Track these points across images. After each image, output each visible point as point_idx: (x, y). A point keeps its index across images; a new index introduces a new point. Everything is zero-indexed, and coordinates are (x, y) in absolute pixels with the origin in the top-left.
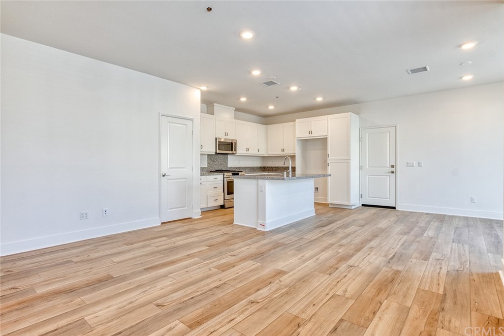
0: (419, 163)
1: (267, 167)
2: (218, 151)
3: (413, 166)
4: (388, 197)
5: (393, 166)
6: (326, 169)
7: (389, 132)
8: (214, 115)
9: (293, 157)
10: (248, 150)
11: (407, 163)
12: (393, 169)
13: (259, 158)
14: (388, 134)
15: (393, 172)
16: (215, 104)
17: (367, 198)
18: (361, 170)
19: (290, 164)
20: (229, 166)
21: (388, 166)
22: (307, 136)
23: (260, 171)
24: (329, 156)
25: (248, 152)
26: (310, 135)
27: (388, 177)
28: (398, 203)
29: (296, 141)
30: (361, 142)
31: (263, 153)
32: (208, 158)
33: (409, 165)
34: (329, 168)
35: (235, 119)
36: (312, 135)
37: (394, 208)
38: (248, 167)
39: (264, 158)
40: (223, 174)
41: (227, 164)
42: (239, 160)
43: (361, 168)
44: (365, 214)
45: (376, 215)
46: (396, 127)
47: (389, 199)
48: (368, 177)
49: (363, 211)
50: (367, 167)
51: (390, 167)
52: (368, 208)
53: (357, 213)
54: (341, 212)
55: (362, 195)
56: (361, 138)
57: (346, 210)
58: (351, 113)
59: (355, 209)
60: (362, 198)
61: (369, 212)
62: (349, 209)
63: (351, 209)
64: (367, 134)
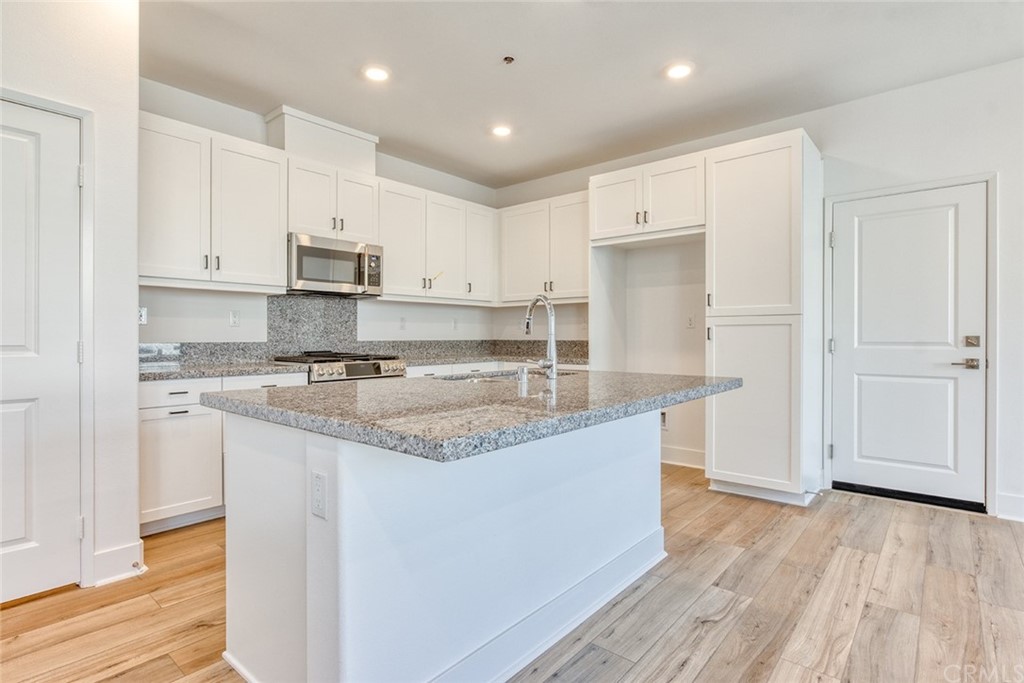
1: (504, 342)
2: (299, 285)
4: (950, 463)
5: (971, 342)
6: (700, 351)
7: (956, 207)
8: (283, 148)
9: (581, 308)
10: (427, 283)
12: (976, 353)
13: (476, 313)
14: (951, 213)
15: (971, 365)
16: (285, 109)
17: (856, 459)
18: (828, 356)
19: (552, 331)
20: (360, 339)
21: (951, 339)
22: (625, 231)
23: (481, 355)
24: (714, 301)
25: (430, 293)
26: (640, 229)
27: (951, 385)
28: (1000, 493)
29: (590, 250)
30: (828, 250)
31: (486, 293)
32: (270, 310)
34: (712, 349)
35: (377, 175)
36: (648, 228)
37: (980, 508)
38: (438, 343)
39: (492, 312)
40: (306, 367)
41: (353, 331)
42: (402, 320)
43: (830, 346)
44: (884, 548)
45: (939, 559)
46: (987, 182)
47: (956, 469)
48: (860, 381)
49: (858, 520)
50: (856, 345)
51: (961, 345)
52: (866, 504)
53: (844, 540)
54: (772, 529)
55: (832, 446)
56: (831, 234)
57: (785, 518)
58: (801, 130)
59: (819, 509)
60: (832, 457)
61: (891, 533)
62: (793, 506)
63: (802, 510)
64: (856, 219)
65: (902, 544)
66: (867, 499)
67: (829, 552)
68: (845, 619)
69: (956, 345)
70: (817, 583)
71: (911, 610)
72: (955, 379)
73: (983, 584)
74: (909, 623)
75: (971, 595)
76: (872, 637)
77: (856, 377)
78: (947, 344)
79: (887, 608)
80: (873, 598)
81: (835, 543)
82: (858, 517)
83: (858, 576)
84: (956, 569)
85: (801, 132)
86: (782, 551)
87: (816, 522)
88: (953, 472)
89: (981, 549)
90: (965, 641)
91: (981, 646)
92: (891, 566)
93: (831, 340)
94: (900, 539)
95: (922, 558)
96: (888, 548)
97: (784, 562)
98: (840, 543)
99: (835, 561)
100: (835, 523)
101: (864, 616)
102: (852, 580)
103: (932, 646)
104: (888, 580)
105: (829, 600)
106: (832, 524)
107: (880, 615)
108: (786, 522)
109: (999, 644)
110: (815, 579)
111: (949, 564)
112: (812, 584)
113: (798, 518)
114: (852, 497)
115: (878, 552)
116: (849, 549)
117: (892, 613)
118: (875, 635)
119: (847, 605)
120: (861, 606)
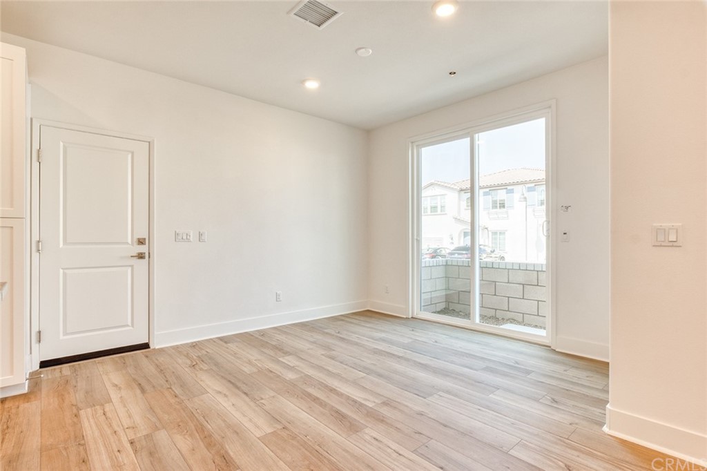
0: (200, 235)
3: (188, 240)
4: (130, 324)
5: (141, 242)
7: (133, 153)
11: (177, 234)
12: (143, 249)
14: (129, 157)
15: (141, 256)
17: (61, 337)
18: (35, 255)
21: (130, 241)
27: (129, 270)
28: (157, 333)
33: (180, 237)
37: (145, 346)
43: (38, 246)
44: (112, 397)
45: (147, 388)
46: (149, 142)
47: (133, 326)
48: (65, 274)
49: (79, 384)
50: (61, 245)
51: (135, 244)
52: (75, 370)
53: (80, 405)
54: (8, 427)
55: (40, 332)
56: (39, 151)
57: (14, 411)
58: (24, 49)
59: (40, 390)
60: (40, 341)
61: (108, 385)
62: (14, 397)
63: (24, 397)
64: (61, 144)
65: (120, 389)
66: (73, 366)
67: (75, 420)
68: (125, 462)
69: (132, 244)
70: (85, 450)
71: (157, 429)
72: (132, 266)
73: (178, 391)
74: (162, 436)
75: (177, 399)
76: (151, 462)
77: (61, 271)
78: (127, 243)
79: (144, 436)
80: (132, 436)
81: (75, 411)
82: (77, 382)
83: (110, 426)
84: (159, 388)
85: (22, 51)
86: (34, 442)
87: (45, 402)
88: (131, 328)
89: (161, 370)
90: (193, 427)
91: (202, 425)
92: (125, 406)
93: (39, 242)
94: (116, 386)
95: (138, 391)
96: (114, 396)
97: (43, 450)
98: (79, 409)
99: (86, 424)
100: (63, 395)
101: (136, 451)
102: (109, 432)
103: (183, 443)
104: (130, 416)
105: (104, 457)
106: (61, 397)
107: (144, 443)
108: (17, 414)
109: (207, 419)
110: (81, 448)
111: (154, 387)
112: (83, 453)
113: (26, 405)
114: (61, 369)
115: (110, 401)
116: (89, 410)
117: (148, 437)
118: (152, 459)
119: (119, 451)
120: (128, 445)
